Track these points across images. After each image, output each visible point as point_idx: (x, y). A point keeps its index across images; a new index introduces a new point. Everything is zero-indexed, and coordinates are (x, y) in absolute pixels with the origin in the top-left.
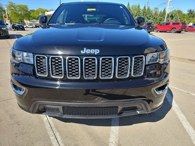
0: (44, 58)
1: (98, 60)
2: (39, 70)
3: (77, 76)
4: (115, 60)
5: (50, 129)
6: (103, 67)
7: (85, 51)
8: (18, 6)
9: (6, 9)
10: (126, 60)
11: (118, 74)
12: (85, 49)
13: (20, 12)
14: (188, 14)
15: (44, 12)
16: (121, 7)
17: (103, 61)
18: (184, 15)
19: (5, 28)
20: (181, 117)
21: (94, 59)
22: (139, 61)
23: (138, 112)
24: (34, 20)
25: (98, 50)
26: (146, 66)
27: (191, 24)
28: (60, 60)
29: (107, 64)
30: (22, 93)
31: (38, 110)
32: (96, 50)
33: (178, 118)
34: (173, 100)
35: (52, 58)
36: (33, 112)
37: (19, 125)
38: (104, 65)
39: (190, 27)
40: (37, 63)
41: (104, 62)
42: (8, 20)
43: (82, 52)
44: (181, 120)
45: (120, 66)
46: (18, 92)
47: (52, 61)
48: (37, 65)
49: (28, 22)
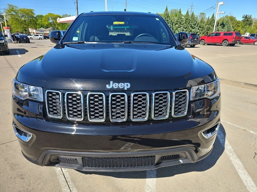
0: (58, 94)
1: (129, 97)
2: (51, 110)
3: (101, 117)
4: (151, 96)
5: (65, 183)
6: (135, 106)
7: (112, 85)
8: (21, 10)
9: (4, 14)
10: (164, 96)
11: (155, 114)
12: (111, 82)
13: (23, 19)
14: (244, 21)
15: (55, 18)
16: (157, 19)
17: (135, 98)
18: (238, 22)
19: (3, 41)
20: (237, 163)
21: (123, 96)
22: (181, 96)
23: (181, 161)
24: (42, 29)
25: (129, 85)
26: (190, 102)
27: (247, 35)
28: (78, 97)
29: (140, 101)
30: (28, 139)
31: (49, 161)
32: (126, 84)
33: (232, 165)
34: (226, 140)
35: (68, 95)
36: (42, 164)
37: (23, 179)
38: (136, 104)
39: (246, 38)
40: (48, 100)
41: (136, 100)
42: (8, 28)
43: (107, 86)
44: (237, 167)
45: (157, 104)
46: (23, 137)
47: (68, 99)
48: (48, 104)
49: (34, 31)
